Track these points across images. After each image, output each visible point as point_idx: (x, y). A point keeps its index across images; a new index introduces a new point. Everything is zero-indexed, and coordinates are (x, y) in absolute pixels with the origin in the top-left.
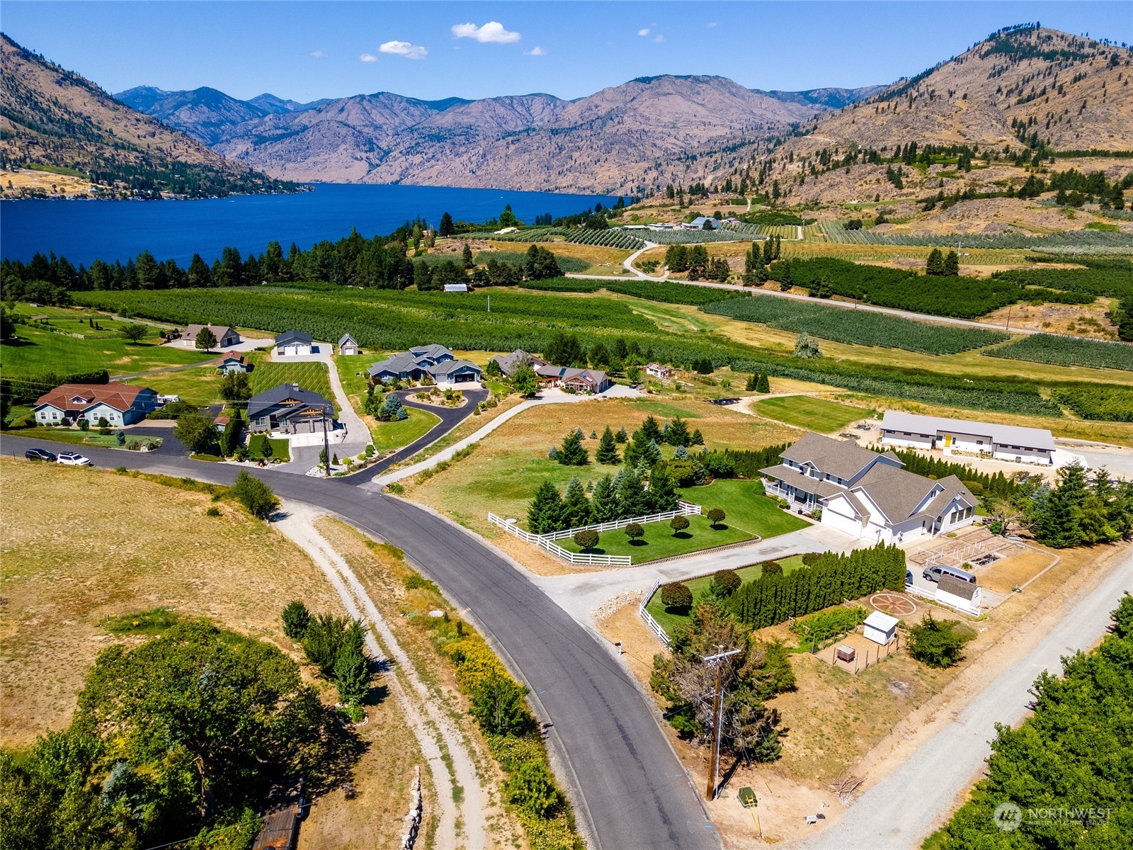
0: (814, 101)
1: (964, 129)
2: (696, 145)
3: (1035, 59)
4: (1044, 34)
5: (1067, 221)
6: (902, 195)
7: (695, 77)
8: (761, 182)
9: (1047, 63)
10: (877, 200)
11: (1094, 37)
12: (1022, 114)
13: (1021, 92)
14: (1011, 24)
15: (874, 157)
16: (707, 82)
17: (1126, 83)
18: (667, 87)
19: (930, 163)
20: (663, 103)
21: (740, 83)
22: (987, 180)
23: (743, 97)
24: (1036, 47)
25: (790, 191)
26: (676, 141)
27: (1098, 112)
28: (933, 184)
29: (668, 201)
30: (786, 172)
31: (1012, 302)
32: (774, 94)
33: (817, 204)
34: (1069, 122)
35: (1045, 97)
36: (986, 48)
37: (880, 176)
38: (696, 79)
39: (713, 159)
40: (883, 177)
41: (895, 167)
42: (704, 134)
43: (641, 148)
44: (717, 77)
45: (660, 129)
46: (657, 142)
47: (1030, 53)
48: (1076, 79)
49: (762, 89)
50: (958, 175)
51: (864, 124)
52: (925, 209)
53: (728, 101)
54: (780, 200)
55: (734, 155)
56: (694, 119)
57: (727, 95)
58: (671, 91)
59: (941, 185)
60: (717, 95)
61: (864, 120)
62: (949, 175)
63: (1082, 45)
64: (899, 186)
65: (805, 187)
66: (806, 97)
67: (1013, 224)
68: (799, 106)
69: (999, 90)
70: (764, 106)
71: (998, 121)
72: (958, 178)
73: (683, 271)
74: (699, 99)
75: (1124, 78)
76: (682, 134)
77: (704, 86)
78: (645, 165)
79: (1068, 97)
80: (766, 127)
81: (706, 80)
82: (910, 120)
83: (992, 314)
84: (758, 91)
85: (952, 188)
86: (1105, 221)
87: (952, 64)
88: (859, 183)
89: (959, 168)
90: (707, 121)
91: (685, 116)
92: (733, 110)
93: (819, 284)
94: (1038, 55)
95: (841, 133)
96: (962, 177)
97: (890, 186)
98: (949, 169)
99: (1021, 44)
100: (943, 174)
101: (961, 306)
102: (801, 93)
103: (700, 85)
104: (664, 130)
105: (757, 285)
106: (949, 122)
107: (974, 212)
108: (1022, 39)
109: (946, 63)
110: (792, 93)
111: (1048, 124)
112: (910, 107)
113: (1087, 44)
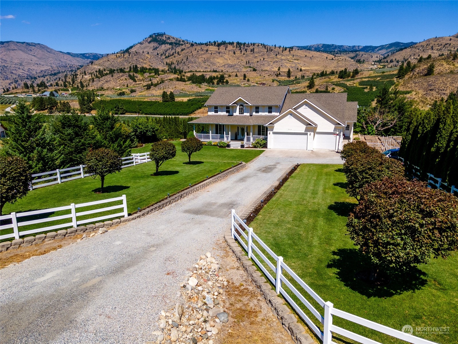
0: (88, 58)
1: (151, 64)
2: (35, 73)
3: (166, 45)
4: (167, 37)
5: (199, 88)
6: (137, 84)
7: (27, 43)
8: (73, 83)
9: (170, 46)
10: (127, 86)
11: (183, 39)
12: (168, 61)
13: (165, 54)
14: (156, 32)
15: (122, 71)
16: (34, 46)
17: (198, 51)
18: (13, 46)
19: (144, 73)
20: (12, 53)
21: (51, 48)
22: (166, 79)
23: (54, 54)
24: (166, 41)
25: (89, 85)
26: (24, 71)
27: (192, 60)
28: (148, 80)
29: (26, 90)
30: (84, 79)
31: (200, 108)
32: (68, 53)
33: (102, 88)
34: (184, 63)
35: (174, 56)
36: (149, 40)
37: (126, 77)
38: (28, 44)
39: (46, 78)
40: (128, 78)
41: (132, 74)
42: (39, 69)
43: (4, 74)
44: (39, 44)
45: (14, 66)
46: (13, 72)
47: (164, 42)
48: (182, 50)
49: (62, 51)
50: (155, 77)
51: (113, 61)
52: (147, 89)
53: (46, 55)
54: (85, 88)
55: (56, 77)
56: (31, 62)
57: (46, 52)
58: (16, 48)
59: (151, 80)
60: (40, 52)
61: (112, 60)
62: (153, 77)
63: (180, 41)
64: (135, 81)
65: (95, 83)
66: (84, 56)
67: (182, 90)
68: (81, 59)
69: (158, 54)
70: (65, 58)
71: (162, 62)
72: (156, 78)
73: (44, 110)
74: (32, 53)
75: (197, 50)
76: (26, 68)
77: (33, 47)
78: (9, 81)
79: (181, 56)
80: (68, 66)
81: (34, 45)
82: (130, 60)
83: (195, 112)
84: (61, 52)
85: (155, 81)
86: (210, 88)
87: (139, 45)
88: (118, 80)
89: (155, 74)
90: (38, 63)
91: (26, 61)
92: (51, 59)
93: (118, 108)
94: (167, 43)
95: (104, 65)
96: (157, 77)
97: (131, 81)
98: (151, 75)
99: (160, 39)
100: (150, 77)
101: (182, 111)
102: (81, 54)
103: (31, 47)
104: (16, 66)
105: (87, 113)
106: (145, 62)
107: (167, 87)
108: (160, 38)
109: (137, 44)
110: (77, 54)
111: (178, 64)
112: (129, 56)
113: (181, 41)
